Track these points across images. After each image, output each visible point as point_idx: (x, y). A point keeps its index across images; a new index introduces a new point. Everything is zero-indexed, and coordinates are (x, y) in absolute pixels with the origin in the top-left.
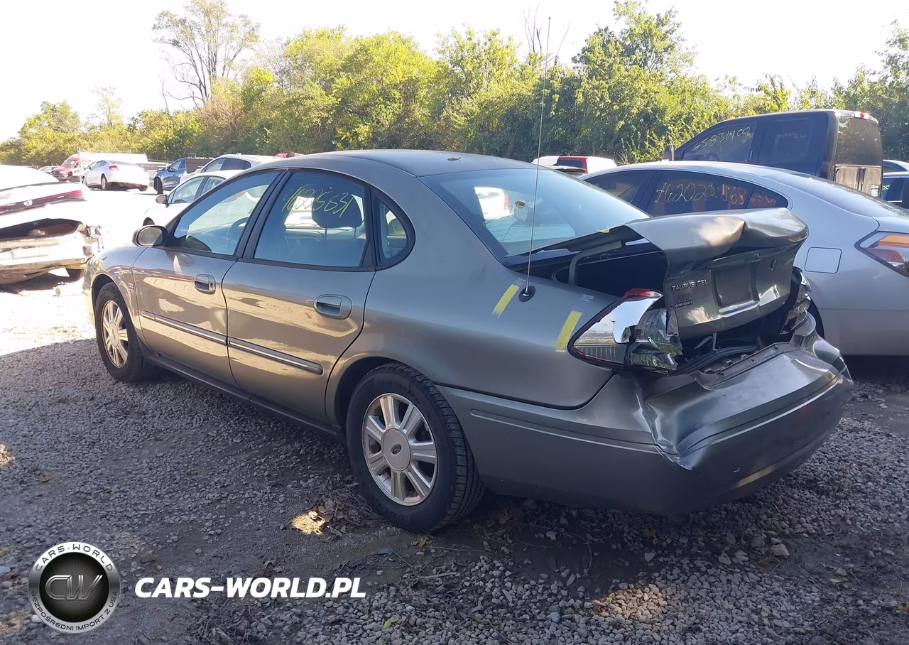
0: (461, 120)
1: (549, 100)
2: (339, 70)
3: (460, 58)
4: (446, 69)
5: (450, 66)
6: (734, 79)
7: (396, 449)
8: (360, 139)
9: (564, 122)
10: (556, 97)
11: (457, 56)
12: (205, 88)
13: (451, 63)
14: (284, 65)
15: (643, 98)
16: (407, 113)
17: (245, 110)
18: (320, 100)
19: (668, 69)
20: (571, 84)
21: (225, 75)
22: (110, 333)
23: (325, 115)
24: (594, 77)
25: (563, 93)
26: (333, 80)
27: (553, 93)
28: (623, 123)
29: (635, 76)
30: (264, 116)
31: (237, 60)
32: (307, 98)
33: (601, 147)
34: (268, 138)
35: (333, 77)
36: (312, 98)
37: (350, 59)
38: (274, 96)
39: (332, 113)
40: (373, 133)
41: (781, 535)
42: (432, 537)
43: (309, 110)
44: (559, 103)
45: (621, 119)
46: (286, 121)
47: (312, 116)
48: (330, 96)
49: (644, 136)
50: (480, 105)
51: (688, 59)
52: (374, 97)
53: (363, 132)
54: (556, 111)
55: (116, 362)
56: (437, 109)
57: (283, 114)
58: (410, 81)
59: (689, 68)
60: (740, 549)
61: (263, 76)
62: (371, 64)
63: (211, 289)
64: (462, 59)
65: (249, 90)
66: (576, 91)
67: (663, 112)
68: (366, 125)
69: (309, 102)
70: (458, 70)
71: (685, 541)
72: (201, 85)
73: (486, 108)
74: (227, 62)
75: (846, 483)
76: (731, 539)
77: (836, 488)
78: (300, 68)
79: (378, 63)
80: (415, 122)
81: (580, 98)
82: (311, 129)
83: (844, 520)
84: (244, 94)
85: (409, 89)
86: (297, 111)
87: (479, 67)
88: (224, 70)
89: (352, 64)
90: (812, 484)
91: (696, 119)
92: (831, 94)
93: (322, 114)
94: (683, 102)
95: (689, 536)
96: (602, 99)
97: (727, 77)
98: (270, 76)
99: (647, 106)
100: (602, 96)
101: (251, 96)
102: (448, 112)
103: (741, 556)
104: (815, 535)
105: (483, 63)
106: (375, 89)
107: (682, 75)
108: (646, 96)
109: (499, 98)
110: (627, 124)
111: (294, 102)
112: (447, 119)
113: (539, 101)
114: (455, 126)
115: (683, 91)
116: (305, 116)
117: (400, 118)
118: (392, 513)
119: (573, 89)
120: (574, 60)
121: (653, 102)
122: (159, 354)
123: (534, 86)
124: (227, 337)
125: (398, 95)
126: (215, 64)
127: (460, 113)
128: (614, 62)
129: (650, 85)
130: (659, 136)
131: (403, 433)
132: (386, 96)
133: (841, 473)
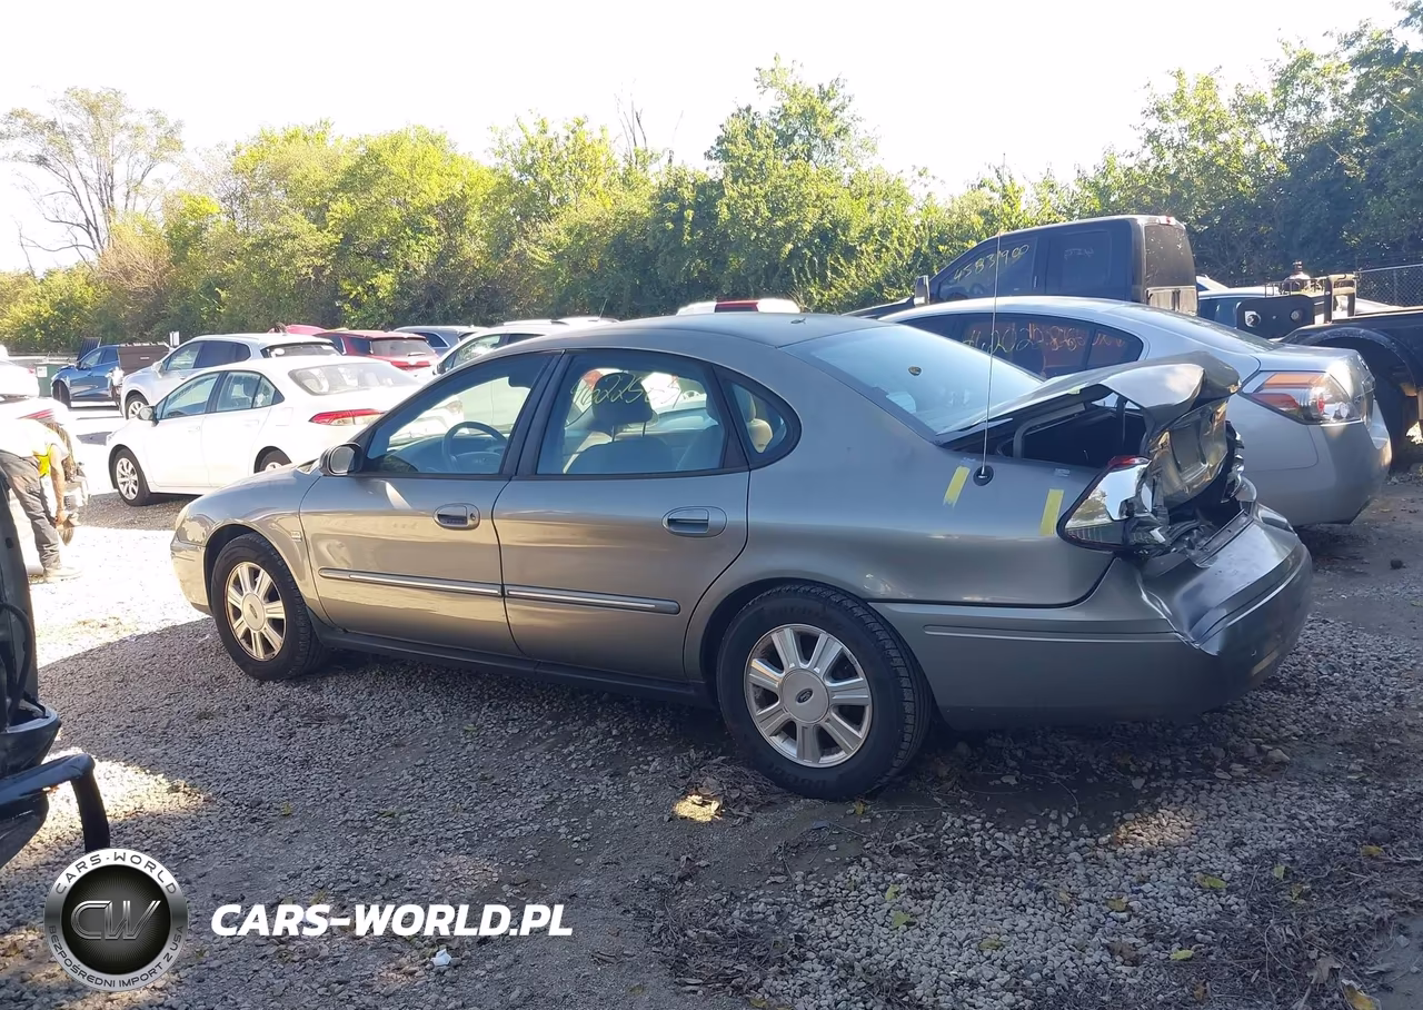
0: (542, 256)
1: (678, 218)
2: (334, 191)
3: (529, 162)
4: (510, 179)
5: (516, 175)
6: (925, 169)
7: (803, 696)
8: (380, 295)
9: (704, 251)
10: (689, 214)
11: (523, 161)
12: (96, 229)
13: (518, 170)
14: (234, 186)
15: (815, 206)
16: (451, 249)
17: (175, 261)
18: (310, 240)
19: (843, 162)
20: (708, 193)
21: (130, 207)
22: (246, 610)
23: (319, 262)
24: (740, 180)
25: (697, 207)
26: (326, 206)
27: (683, 207)
28: (790, 246)
29: (801, 176)
30: (213, 270)
31: (148, 181)
32: (287, 236)
33: (762, 285)
34: (223, 304)
35: (326, 201)
36: (294, 237)
37: (351, 173)
38: (223, 236)
39: (330, 257)
40: (401, 283)
41: (1270, 742)
42: (868, 802)
43: (293, 255)
44: (694, 223)
45: (787, 240)
46: (255, 275)
47: (300, 264)
48: (325, 232)
49: (823, 264)
50: (570, 231)
51: (869, 146)
52: (396, 228)
53: (385, 284)
54: (691, 234)
55: (258, 652)
56: (501, 242)
57: (248, 263)
58: (452, 201)
59: (872, 158)
60: (1232, 761)
61: (202, 206)
62: (385, 178)
63: (470, 522)
64: (533, 163)
65: (180, 228)
66: (718, 203)
67: (846, 227)
68: (388, 272)
69: (289, 245)
70: (529, 181)
71: (1168, 762)
72: (89, 226)
73: (580, 235)
74: (131, 185)
75: (1311, 677)
76: (1220, 753)
77: (1302, 684)
78: (262, 189)
79: (397, 175)
80: (466, 263)
81: (724, 214)
82: (299, 284)
83: (1327, 716)
84: (171, 236)
85: (452, 214)
86: (273, 259)
87: (561, 175)
88: (127, 199)
89: (355, 180)
90: (1272, 683)
91: (896, 233)
92: (1074, 187)
93: (315, 260)
94: (871, 208)
95: (1170, 756)
96: (756, 212)
97: (914, 167)
98: (214, 205)
99: (822, 219)
100: (757, 207)
101: (183, 239)
102: (520, 245)
103: (1239, 769)
104: (1305, 737)
105: (567, 167)
106: (397, 216)
107: (864, 169)
108: (818, 203)
109: (598, 219)
110: (796, 248)
111: (264, 244)
112: (520, 256)
113: (662, 220)
114: (536, 266)
115: (870, 194)
116: (287, 265)
117: (441, 259)
118: (803, 780)
119: (711, 202)
120: (708, 155)
121: (830, 212)
122: (345, 630)
123: (652, 198)
124: (503, 585)
125: (434, 223)
126: (112, 188)
127: (541, 245)
128: (767, 156)
129: (823, 188)
130: (849, 261)
131: (814, 673)
132: (415, 225)
133: (1300, 667)
